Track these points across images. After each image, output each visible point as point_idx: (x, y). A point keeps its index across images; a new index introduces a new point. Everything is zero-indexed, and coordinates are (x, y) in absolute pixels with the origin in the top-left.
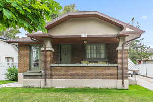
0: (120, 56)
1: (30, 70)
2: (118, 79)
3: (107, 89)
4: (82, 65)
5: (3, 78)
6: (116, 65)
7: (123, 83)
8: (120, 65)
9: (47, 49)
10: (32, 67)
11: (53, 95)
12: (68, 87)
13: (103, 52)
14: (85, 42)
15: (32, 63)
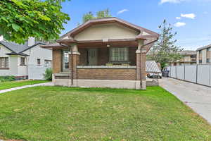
0: (138, 58)
1: (62, 71)
2: (136, 80)
3: (126, 89)
4: (106, 67)
5: (42, 78)
6: (135, 67)
7: (141, 84)
8: (138, 67)
9: (74, 53)
10: (64, 68)
11: (78, 93)
12: (91, 87)
13: (126, 54)
14: (108, 46)
15: (64, 65)
